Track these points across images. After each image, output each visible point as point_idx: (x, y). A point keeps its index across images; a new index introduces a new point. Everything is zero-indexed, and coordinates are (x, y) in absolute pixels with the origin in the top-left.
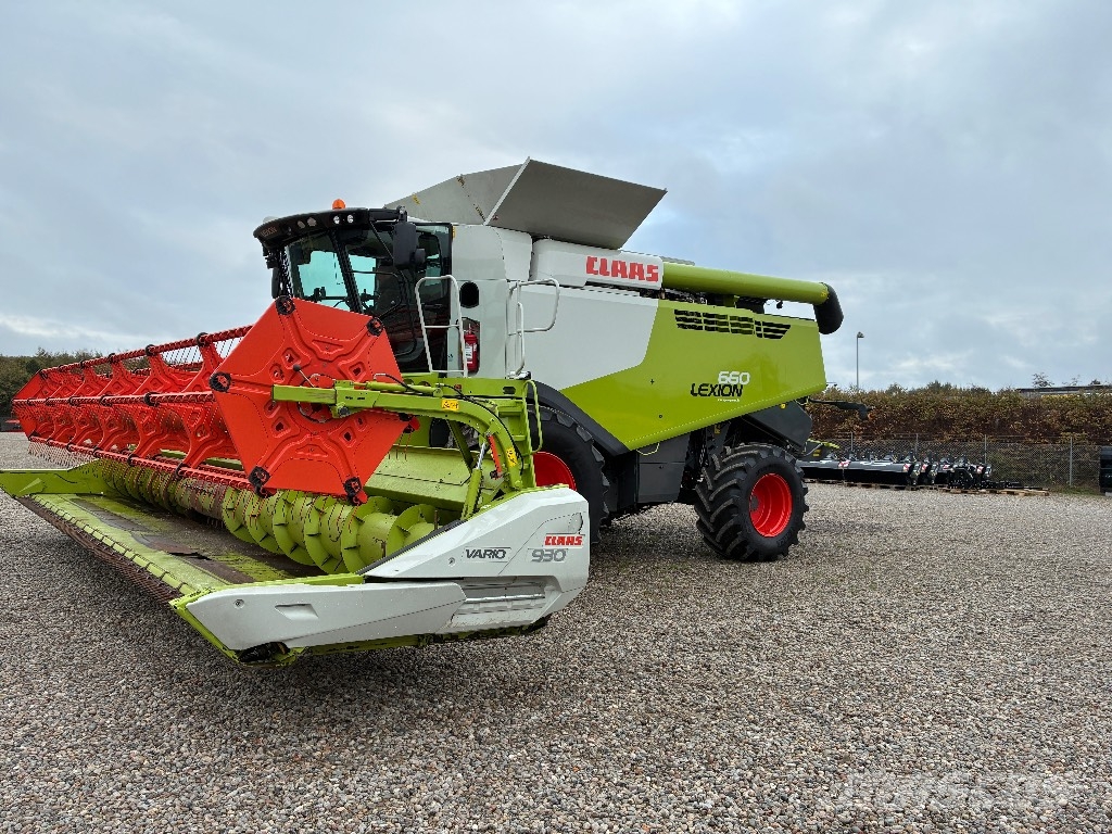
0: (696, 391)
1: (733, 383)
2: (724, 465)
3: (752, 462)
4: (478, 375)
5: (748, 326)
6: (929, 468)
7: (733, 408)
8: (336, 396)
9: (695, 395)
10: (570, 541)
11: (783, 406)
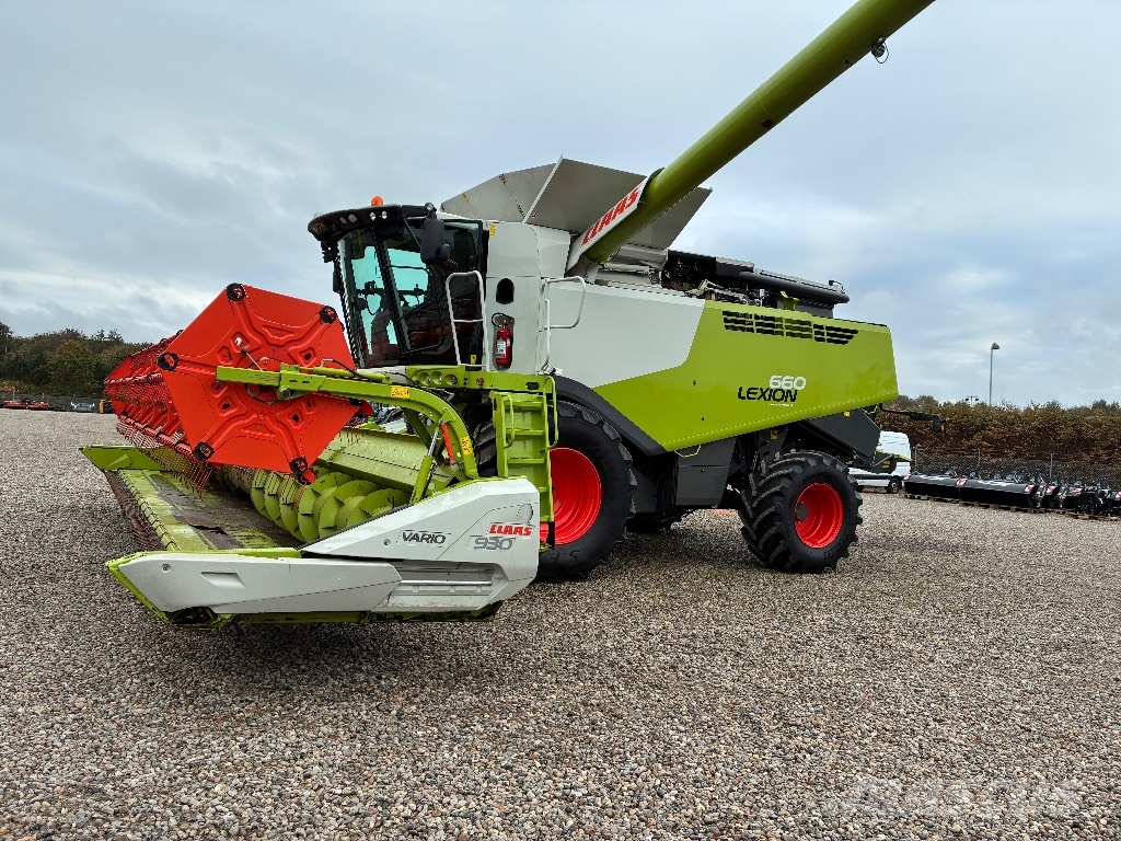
0: (744, 394)
1: (785, 388)
2: (771, 471)
3: (798, 469)
4: (510, 371)
5: (808, 330)
6: (1057, 490)
7: (786, 413)
8: (280, 379)
9: (744, 398)
10: (519, 531)
11: (847, 414)
